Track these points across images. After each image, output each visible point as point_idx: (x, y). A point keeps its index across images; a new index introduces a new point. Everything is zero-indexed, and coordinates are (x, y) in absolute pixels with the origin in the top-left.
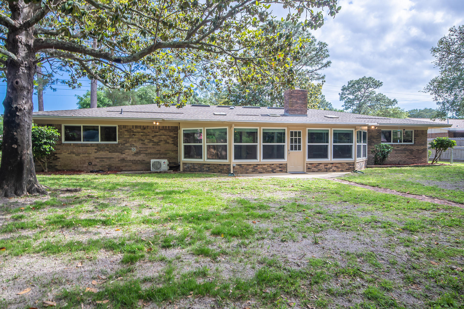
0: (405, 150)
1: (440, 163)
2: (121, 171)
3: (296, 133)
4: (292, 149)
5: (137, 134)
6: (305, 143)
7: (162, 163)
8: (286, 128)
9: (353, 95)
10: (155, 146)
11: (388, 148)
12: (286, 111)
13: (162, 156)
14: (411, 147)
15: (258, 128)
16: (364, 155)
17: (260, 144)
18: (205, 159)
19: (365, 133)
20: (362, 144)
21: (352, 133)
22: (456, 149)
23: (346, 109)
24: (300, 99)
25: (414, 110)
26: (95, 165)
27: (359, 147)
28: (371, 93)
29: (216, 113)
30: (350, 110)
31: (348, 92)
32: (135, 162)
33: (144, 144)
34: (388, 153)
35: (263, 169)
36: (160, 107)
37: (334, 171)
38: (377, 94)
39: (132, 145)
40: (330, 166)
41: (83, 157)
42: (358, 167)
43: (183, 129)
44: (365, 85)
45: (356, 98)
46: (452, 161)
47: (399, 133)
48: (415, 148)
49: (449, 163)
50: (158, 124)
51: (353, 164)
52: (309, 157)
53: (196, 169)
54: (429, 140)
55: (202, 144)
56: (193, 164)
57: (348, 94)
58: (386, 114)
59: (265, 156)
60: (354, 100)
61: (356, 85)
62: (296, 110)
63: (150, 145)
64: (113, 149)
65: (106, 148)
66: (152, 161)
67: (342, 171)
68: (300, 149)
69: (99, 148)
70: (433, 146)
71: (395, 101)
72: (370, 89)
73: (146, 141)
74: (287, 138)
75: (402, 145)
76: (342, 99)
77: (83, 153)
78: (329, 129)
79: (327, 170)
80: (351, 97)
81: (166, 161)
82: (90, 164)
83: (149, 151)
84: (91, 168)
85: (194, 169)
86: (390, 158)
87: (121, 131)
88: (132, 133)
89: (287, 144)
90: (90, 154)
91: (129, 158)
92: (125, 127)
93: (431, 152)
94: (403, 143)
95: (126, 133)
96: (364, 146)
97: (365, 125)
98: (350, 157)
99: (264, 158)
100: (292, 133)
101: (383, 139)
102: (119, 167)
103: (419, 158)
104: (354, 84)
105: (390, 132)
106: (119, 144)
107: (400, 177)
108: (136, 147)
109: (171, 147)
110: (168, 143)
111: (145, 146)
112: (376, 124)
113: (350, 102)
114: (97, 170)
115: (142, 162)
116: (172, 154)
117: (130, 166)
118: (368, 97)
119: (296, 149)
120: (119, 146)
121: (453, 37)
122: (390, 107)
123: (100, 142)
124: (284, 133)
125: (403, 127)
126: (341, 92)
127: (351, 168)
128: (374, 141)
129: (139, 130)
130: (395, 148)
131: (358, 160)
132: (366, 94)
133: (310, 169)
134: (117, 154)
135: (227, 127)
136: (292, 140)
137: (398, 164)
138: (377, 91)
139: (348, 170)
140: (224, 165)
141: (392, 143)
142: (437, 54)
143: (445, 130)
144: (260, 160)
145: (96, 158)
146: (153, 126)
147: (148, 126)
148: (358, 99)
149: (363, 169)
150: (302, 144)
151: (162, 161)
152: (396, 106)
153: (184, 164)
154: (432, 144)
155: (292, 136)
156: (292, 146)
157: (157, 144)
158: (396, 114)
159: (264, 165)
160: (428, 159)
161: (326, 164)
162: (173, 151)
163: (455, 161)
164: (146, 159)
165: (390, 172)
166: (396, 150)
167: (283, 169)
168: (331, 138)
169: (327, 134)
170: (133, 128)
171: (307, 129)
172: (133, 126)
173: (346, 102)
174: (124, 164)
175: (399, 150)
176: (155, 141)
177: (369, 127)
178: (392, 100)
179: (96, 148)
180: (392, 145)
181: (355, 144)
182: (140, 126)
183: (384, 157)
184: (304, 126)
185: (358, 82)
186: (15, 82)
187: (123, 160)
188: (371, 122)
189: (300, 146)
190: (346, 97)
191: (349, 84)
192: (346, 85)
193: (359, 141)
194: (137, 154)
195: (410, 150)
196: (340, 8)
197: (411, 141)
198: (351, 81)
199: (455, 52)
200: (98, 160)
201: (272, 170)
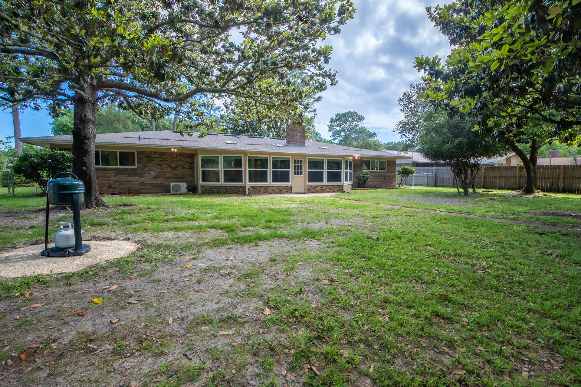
0: (380, 176)
1: (404, 186)
2: (141, 193)
3: (298, 161)
4: (295, 174)
5: (156, 159)
6: (306, 169)
7: (181, 186)
8: (291, 157)
9: (340, 127)
10: (172, 171)
11: (367, 174)
12: (288, 142)
13: (180, 180)
14: (385, 174)
15: (268, 156)
16: (350, 180)
17: (270, 170)
18: (222, 182)
19: (351, 162)
20: (349, 171)
21: (342, 162)
22: (416, 176)
23: (334, 139)
24: (299, 132)
25: (390, 143)
26: (115, 188)
27: (346, 173)
28: (355, 126)
29: (227, 142)
30: (337, 141)
31: (335, 124)
32: (154, 185)
33: (163, 169)
34: (367, 178)
35: (273, 190)
36: (182, 135)
37: (328, 192)
38: (360, 127)
39: (152, 170)
40: (325, 188)
41: (103, 180)
42: (345, 189)
43: (200, 156)
44: (350, 119)
45: (343, 130)
46: (413, 185)
47: (376, 163)
48: (387, 175)
49: (410, 187)
50: (176, 150)
51: (342, 186)
52: (309, 181)
53: (214, 191)
54: (397, 169)
55: (220, 169)
56: (211, 187)
57: (336, 126)
58: (367, 146)
59: (274, 180)
60: (340, 131)
61: (343, 118)
62: (296, 141)
63: (168, 170)
64: (132, 173)
65: (125, 172)
66: (172, 184)
67: (334, 192)
68: (301, 174)
69: (118, 172)
70: (400, 173)
71: (374, 134)
72: (355, 123)
73: (164, 166)
74: (292, 165)
75: (378, 172)
76: (330, 130)
77: (102, 177)
78: (324, 158)
79: (323, 191)
80: (338, 128)
81: (185, 184)
82: (109, 187)
83: (168, 175)
84: (110, 191)
85: (212, 191)
86: (369, 182)
87: (139, 156)
88: (150, 159)
89: (291, 170)
90: (109, 177)
91: (148, 181)
92: (143, 152)
93: (398, 178)
94: (378, 171)
95: (145, 159)
96: (350, 173)
97: (351, 156)
98: (340, 181)
99: (273, 181)
100: (295, 161)
101: (364, 167)
102: (138, 190)
103: (390, 183)
104: (341, 117)
105: (369, 162)
106: (138, 168)
107: (375, 195)
108: (155, 171)
109: (188, 171)
110: (185, 168)
111: (163, 171)
112: (359, 155)
113: (337, 133)
114: (117, 192)
115: (161, 185)
116: (189, 178)
117: (149, 189)
118: (352, 129)
119: (298, 174)
120: (138, 171)
121: (413, 92)
122: (371, 139)
123: (119, 166)
124: (289, 161)
125: (379, 158)
126: (329, 123)
127: (340, 189)
128: (358, 168)
129: (157, 155)
130: (373, 174)
131: (346, 183)
132: (351, 127)
133: (310, 190)
134: (136, 178)
135: (242, 155)
136: (295, 166)
137: (375, 187)
138: (360, 125)
139: (338, 191)
140: (240, 187)
141: (371, 171)
142: (402, 103)
143: (409, 161)
144: (270, 183)
145: (116, 182)
146: (171, 153)
147: (166, 153)
148: (344, 131)
149: (349, 191)
150: (303, 170)
151: (182, 184)
152: (376, 139)
153: (202, 187)
154: (399, 172)
155: (295, 163)
156: (295, 172)
157: (175, 169)
158: (376, 146)
159: (274, 187)
160: (396, 184)
161: (322, 187)
162: (190, 176)
163: (415, 185)
164: (165, 182)
165: (369, 192)
166: (373, 176)
167: (288, 190)
168: (326, 165)
169: (323, 162)
170: (151, 154)
171: (308, 158)
172: (151, 152)
173: (334, 133)
174: (143, 187)
175: (376, 176)
176: (173, 166)
177: (354, 157)
178: (373, 133)
179: (115, 172)
180: (371, 172)
181: (343, 171)
182: (158, 152)
183: (365, 181)
184: (305, 156)
185: (344, 115)
186: (83, 115)
187: (142, 183)
188: (355, 153)
189: (301, 172)
190: (334, 129)
191: (337, 116)
192: (334, 118)
193: (347, 168)
194: (156, 177)
195: (384, 176)
196: (337, 81)
197: (385, 169)
198: (339, 114)
199: (414, 103)
200: (117, 183)
201: (280, 191)
